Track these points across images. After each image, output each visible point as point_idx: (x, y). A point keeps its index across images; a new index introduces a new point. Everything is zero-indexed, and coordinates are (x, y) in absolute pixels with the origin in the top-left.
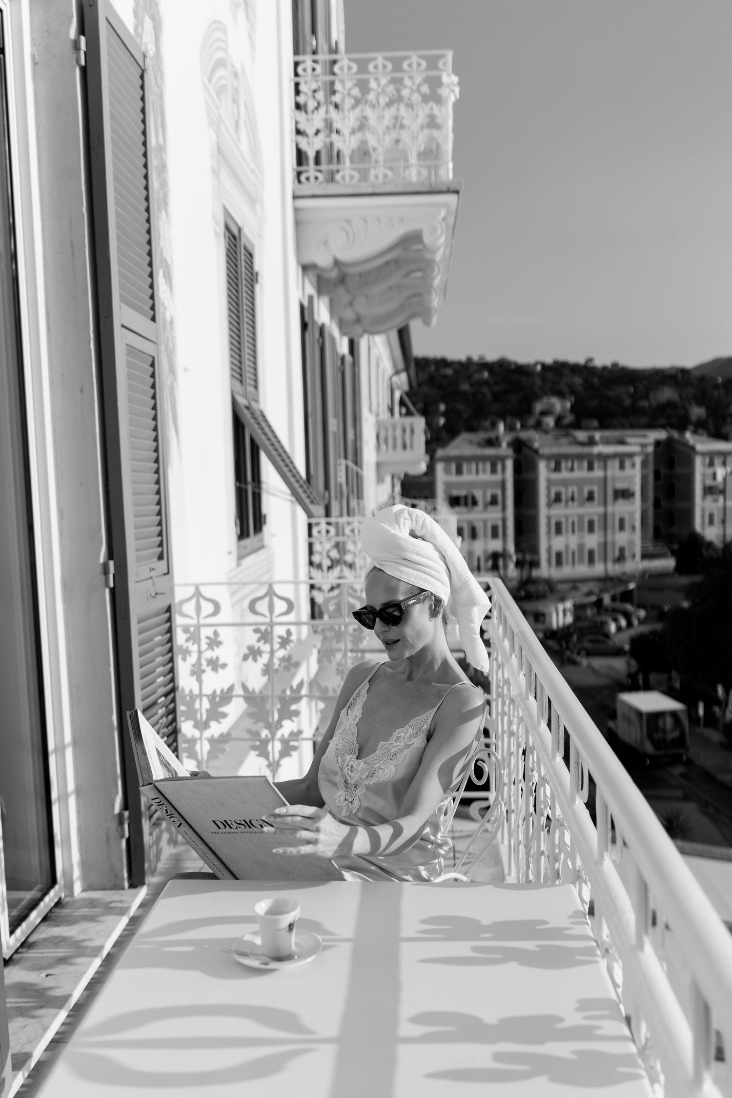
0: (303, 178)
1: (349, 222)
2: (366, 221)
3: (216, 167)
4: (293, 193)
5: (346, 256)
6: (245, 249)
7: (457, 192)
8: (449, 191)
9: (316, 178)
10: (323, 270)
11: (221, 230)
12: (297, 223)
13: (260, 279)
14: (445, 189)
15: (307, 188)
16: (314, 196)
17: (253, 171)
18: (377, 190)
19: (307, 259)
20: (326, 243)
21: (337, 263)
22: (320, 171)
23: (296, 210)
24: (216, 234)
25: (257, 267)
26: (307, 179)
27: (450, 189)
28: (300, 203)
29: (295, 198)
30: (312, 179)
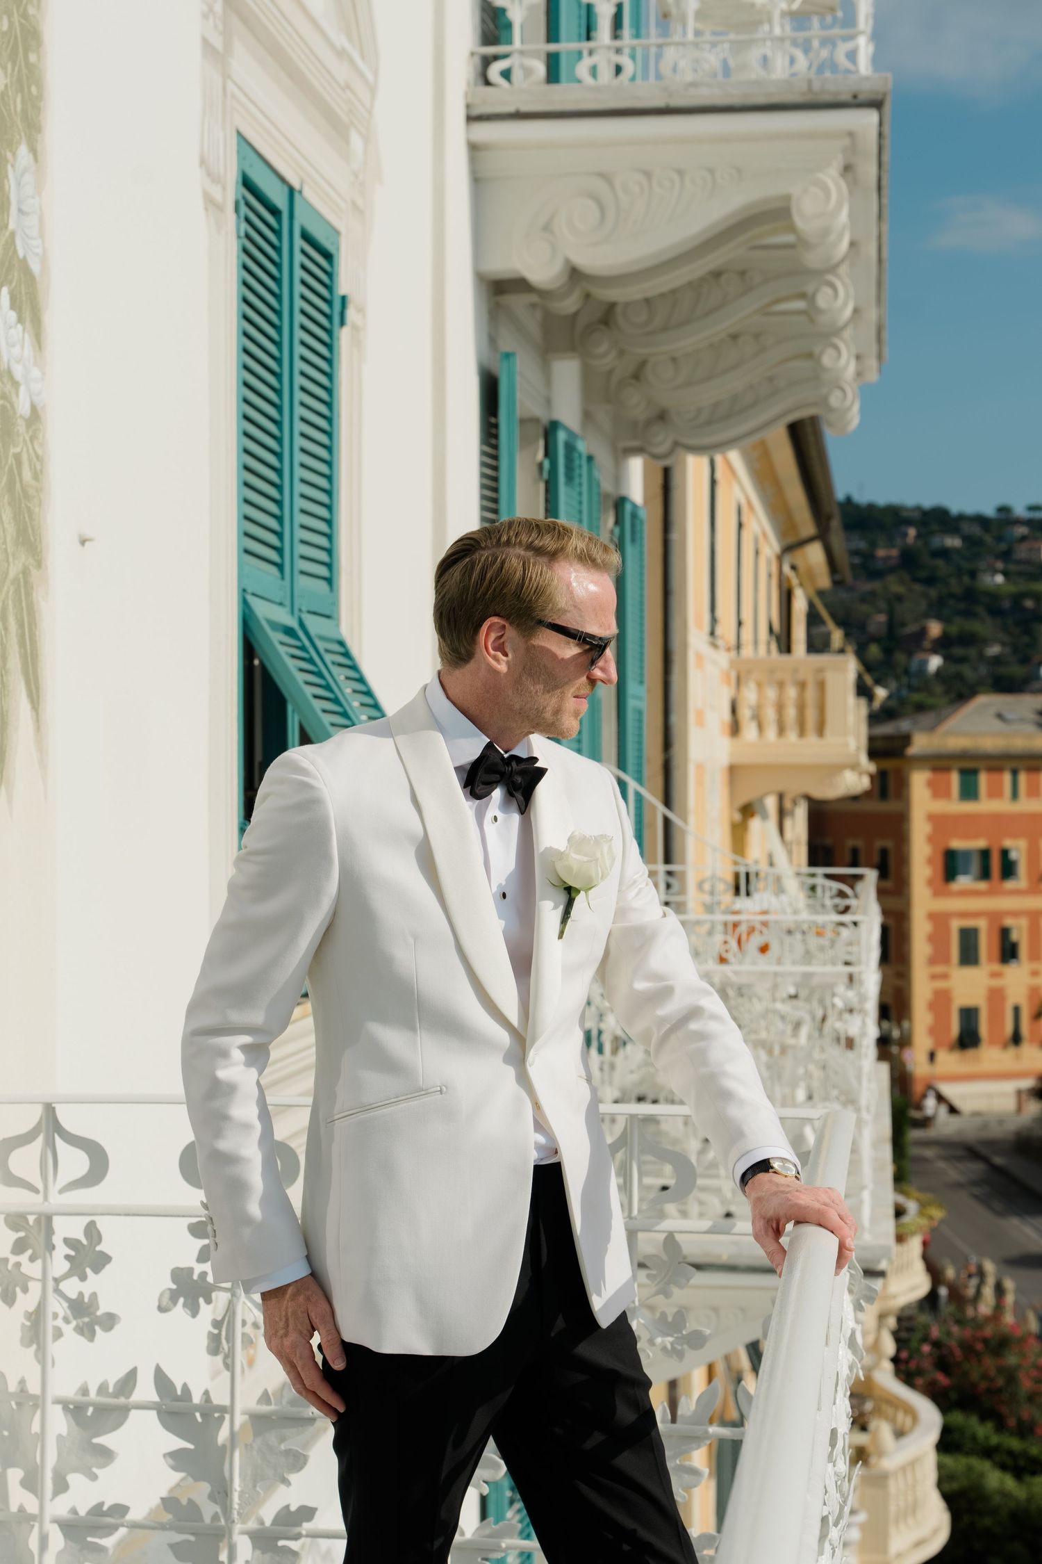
0: (493, 70)
1: (606, 177)
2: (648, 174)
3: (217, 42)
4: (469, 107)
5: (595, 259)
6: (306, 236)
7: (877, 105)
8: (856, 103)
9: (527, 72)
10: (543, 294)
11: (230, 191)
12: (477, 181)
13: (351, 313)
14: (846, 97)
15: (502, 97)
16: (518, 116)
17: (341, 54)
18: (676, 102)
19: (502, 265)
20: (547, 228)
21: (575, 274)
22: (537, 55)
23: (474, 149)
24: (209, 201)
25: (344, 284)
26: (506, 74)
27: (862, 98)
28: (485, 132)
29: (472, 119)
30: (517, 75)
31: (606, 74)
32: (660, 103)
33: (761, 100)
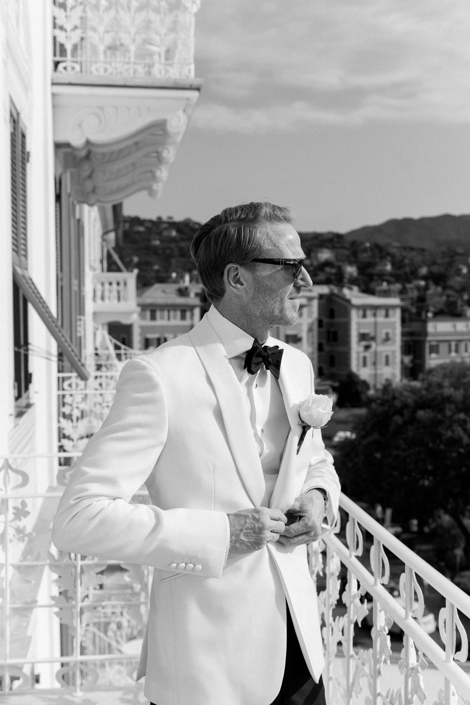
0: (61, 66)
1: (101, 108)
2: (116, 108)
4: (52, 79)
5: (96, 138)
7: (198, 89)
8: (191, 88)
9: (73, 68)
10: (75, 149)
12: (54, 106)
14: (187, 86)
15: (63, 75)
16: (70, 84)
18: (128, 83)
19: (63, 138)
20: (80, 126)
21: (88, 143)
22: (76, 62)
23: (53, 95)
25: (28, 147)
26: (65, 68)
27: (194, 87)
28: (58, 89)
29: (53, 84)
30: (69, 69)
31: (102, 71)
32: (122, 83)
33: (158, 84)
